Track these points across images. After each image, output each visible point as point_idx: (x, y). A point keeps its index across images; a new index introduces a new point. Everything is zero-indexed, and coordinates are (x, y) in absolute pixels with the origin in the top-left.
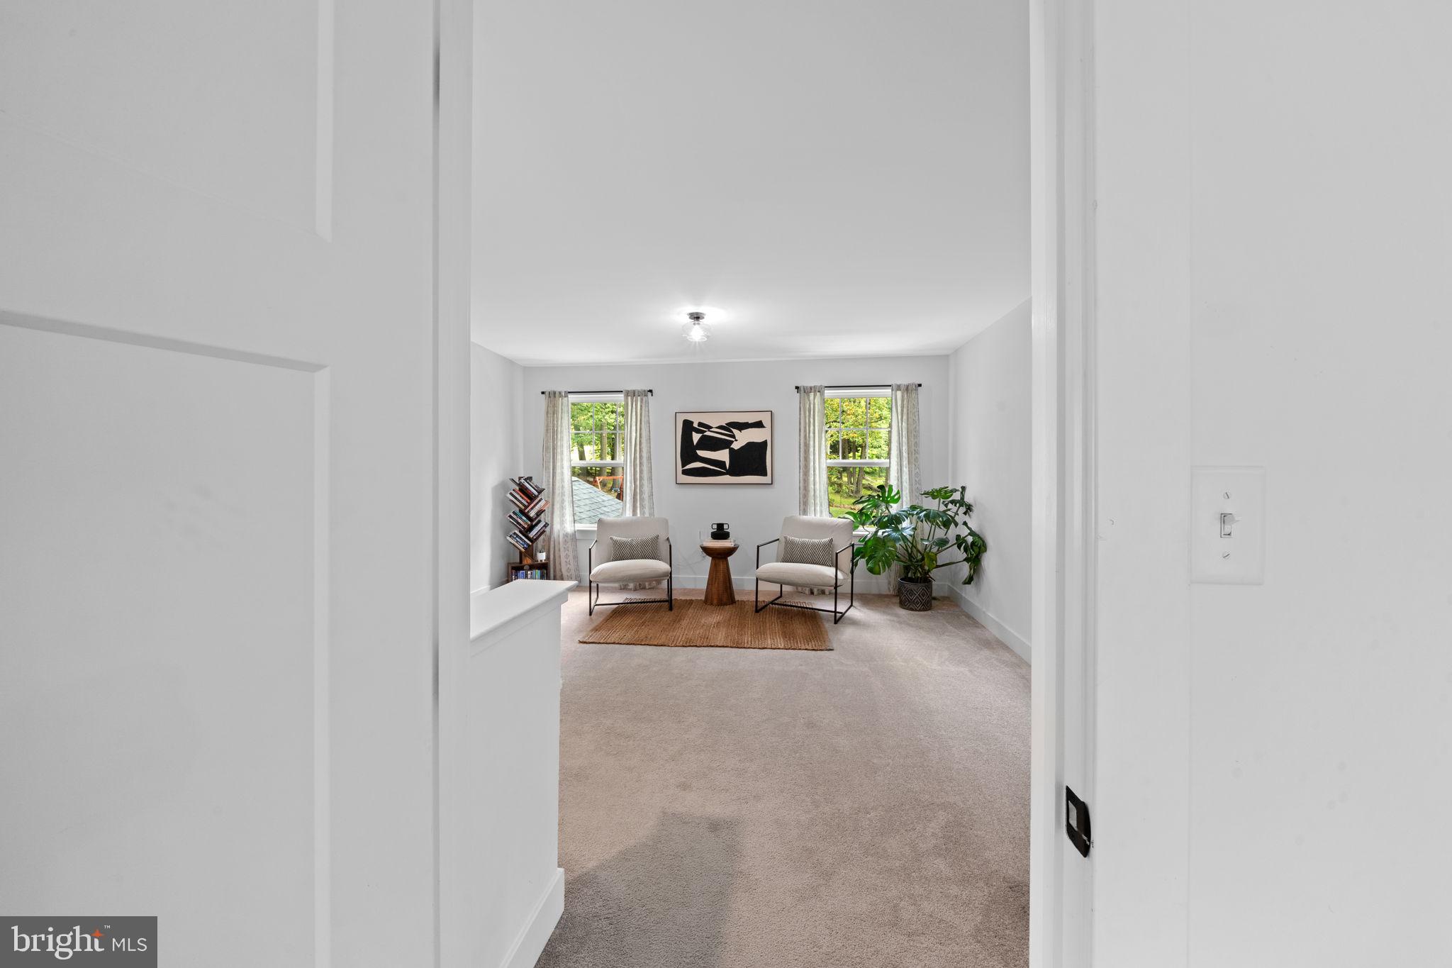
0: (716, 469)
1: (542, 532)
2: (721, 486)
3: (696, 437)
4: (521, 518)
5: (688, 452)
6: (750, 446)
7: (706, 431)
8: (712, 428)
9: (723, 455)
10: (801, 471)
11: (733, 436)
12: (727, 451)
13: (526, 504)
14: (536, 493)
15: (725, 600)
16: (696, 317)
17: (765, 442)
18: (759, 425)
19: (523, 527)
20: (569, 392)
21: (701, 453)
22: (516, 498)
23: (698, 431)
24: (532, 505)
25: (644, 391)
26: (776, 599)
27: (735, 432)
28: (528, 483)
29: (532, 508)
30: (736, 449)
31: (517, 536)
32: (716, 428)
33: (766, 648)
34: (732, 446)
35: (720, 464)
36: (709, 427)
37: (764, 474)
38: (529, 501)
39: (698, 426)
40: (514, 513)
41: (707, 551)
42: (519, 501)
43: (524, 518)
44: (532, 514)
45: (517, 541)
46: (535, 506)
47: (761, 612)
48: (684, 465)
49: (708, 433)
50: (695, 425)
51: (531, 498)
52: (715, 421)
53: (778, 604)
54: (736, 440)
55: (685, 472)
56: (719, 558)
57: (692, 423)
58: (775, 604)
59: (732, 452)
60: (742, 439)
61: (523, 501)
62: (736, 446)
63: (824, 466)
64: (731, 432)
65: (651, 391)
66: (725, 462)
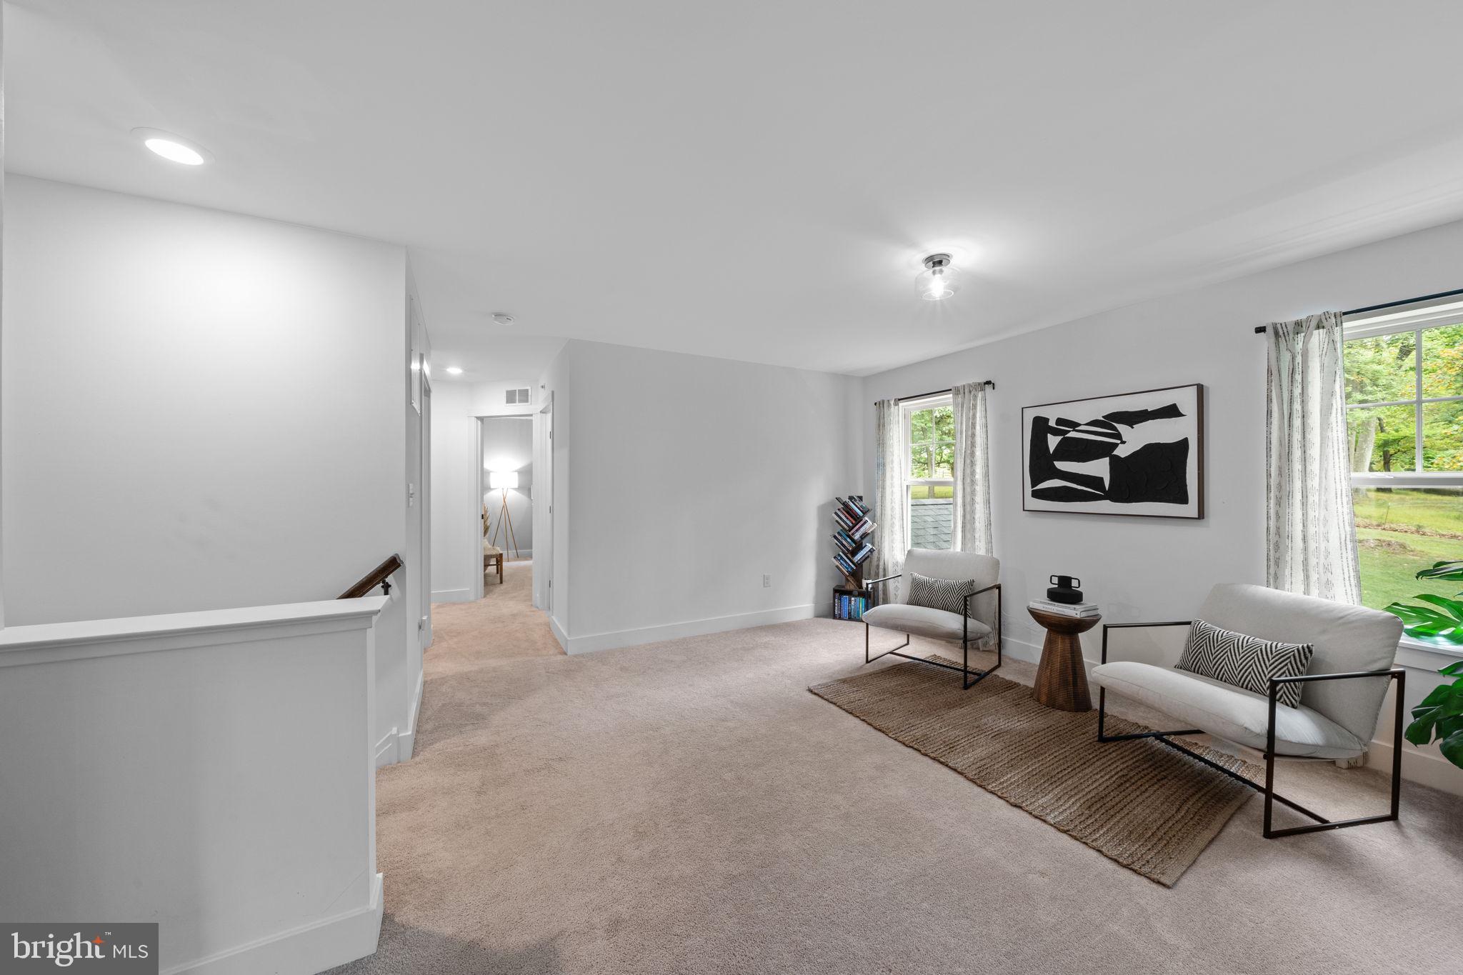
0: (1090, 489)
1: (866, 558)
2: (1096, 516)
3: (1053, 442)
4: (845, 540)
5: (1041, 465)
6: (1151, 451)
7: (1069, 431)
8: (1079, 425)
9: (1099, 468)
10: (1272, 495)
11: (1118, 436)
12: (1107, 460)
13: (851, 525)
14: (861, 514)
15: (1060, 699)
16: (937, 262)
17: (1184, 443)
18: (1171, 412)
19: (848, 550)
20: (899, 400)
21: (1061, 465)
22: (841, 518)
23: (1056, 432)
24: (857, 527)
25: (979, 384)
26: (1169, 734)
27: (1121, 428)
28: (853, 502)
29: (857, 530)
30: (1123, 457)
31: (842, 558)
32: (1087, 424)
33: (1020, 807)
34: (1115, 453)
35: (1096, 482)
36: (1074, 425)
37: (1184, 500)
38: (854, 522)
39: (1057, 424)
40: (838, 533)
41: (1039, 617)
42: (843, 521)
43: (848, 540)
44: (857, 537)
45: (841, 564)
46: (860, 528)
47: (1111, 746)
48: (1035, 482)
49: (1072, 434)
50: (1052, 423)
51: (857, 519)
52: (1083, 414)
53: (1168, 743)
54: (1123, 442)
55: (1037, 494)
56: (1058, 632)
57: (1047, 420)
58: (1163, 740)
59: (1116, 461)
60: (1133, 440)
61: (848, 522)
62: (1122, 451)
63: (1344, 486)
64: (1115, 429)
65: (988, 383)
66: (1102, 479)
